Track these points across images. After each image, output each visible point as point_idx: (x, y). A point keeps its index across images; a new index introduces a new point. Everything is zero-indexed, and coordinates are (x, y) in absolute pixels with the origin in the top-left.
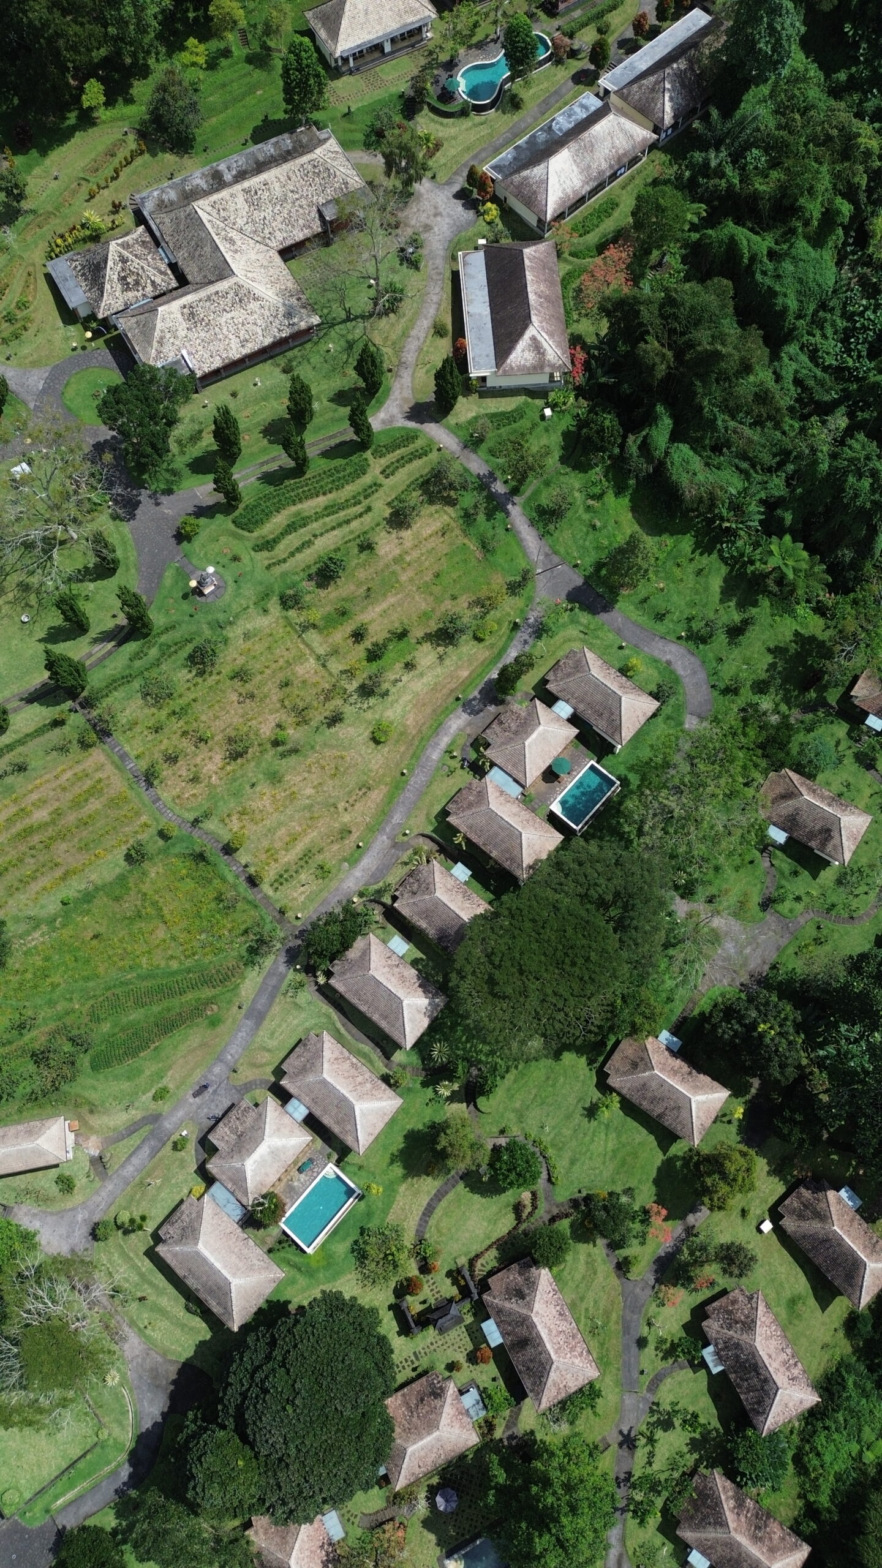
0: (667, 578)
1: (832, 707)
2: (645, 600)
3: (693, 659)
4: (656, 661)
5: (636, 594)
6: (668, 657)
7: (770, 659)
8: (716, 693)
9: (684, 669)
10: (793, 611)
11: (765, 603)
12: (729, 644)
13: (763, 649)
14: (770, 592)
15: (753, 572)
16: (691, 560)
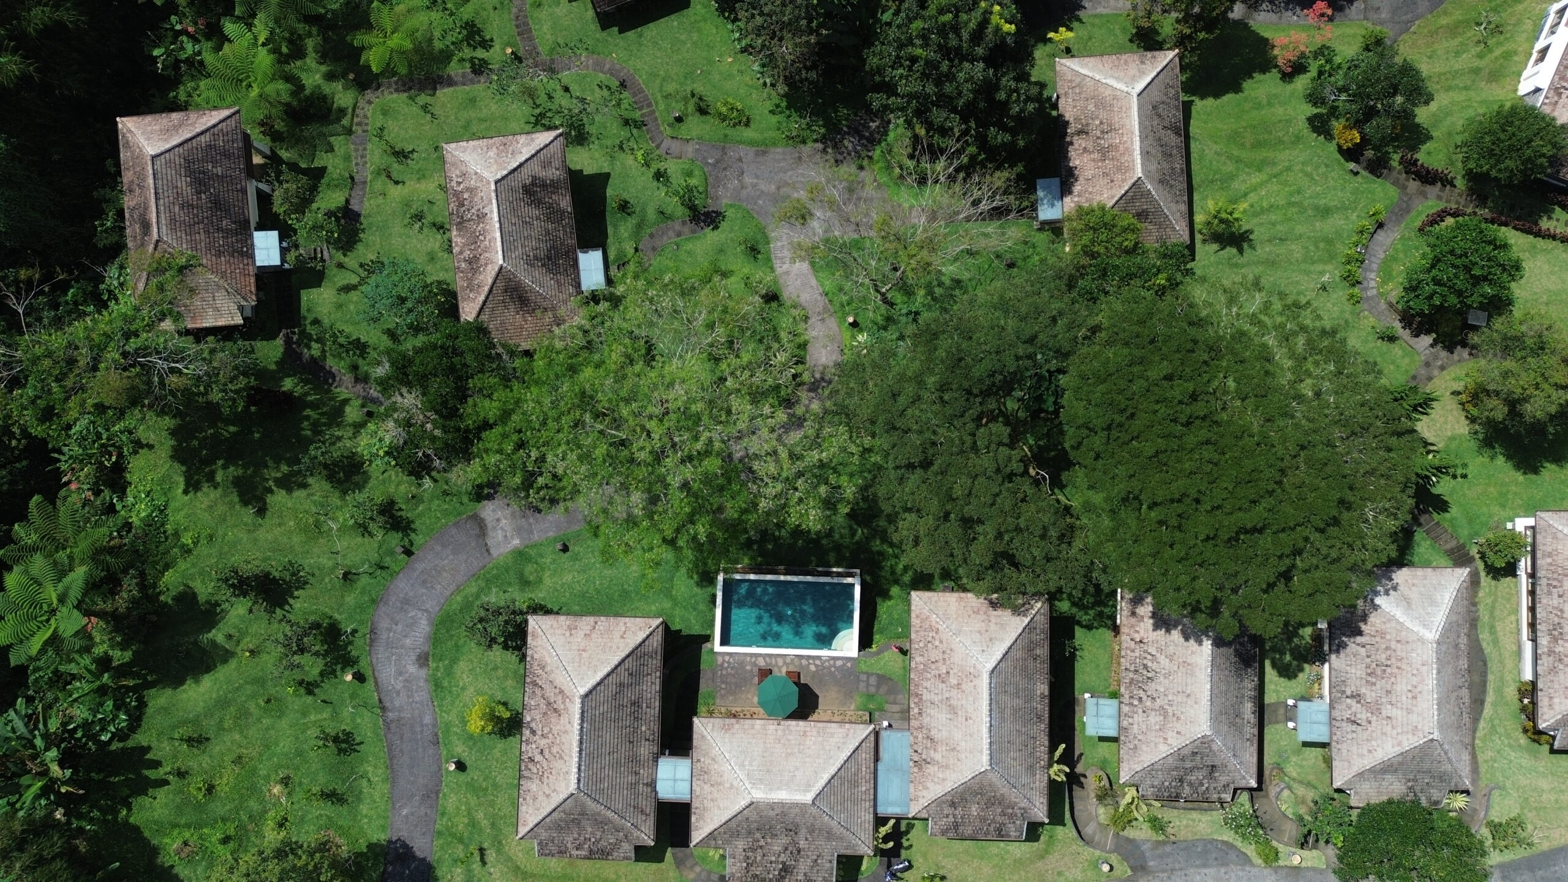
0: (253, 789)
1: (288, 342)
2: (332, 796)
3: (383, 624)
4: (437, 685)
5: (330, 824)
6: (412, 669)
7: (278, 499)
8: (418, 539)
9: (413, 624)
10: (149, 522)
11: (171, 581)
12: (302, 584)
13: (269, 520)
14: (142, 586)
15: (123, 647)
16: (181, 774)
